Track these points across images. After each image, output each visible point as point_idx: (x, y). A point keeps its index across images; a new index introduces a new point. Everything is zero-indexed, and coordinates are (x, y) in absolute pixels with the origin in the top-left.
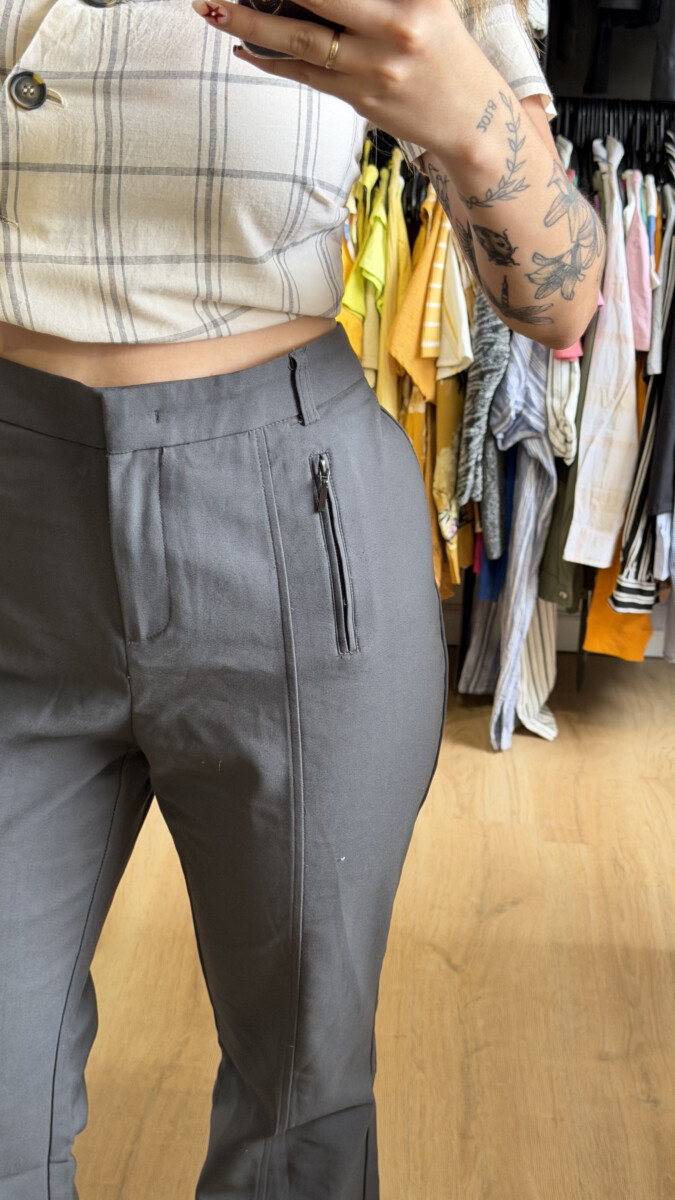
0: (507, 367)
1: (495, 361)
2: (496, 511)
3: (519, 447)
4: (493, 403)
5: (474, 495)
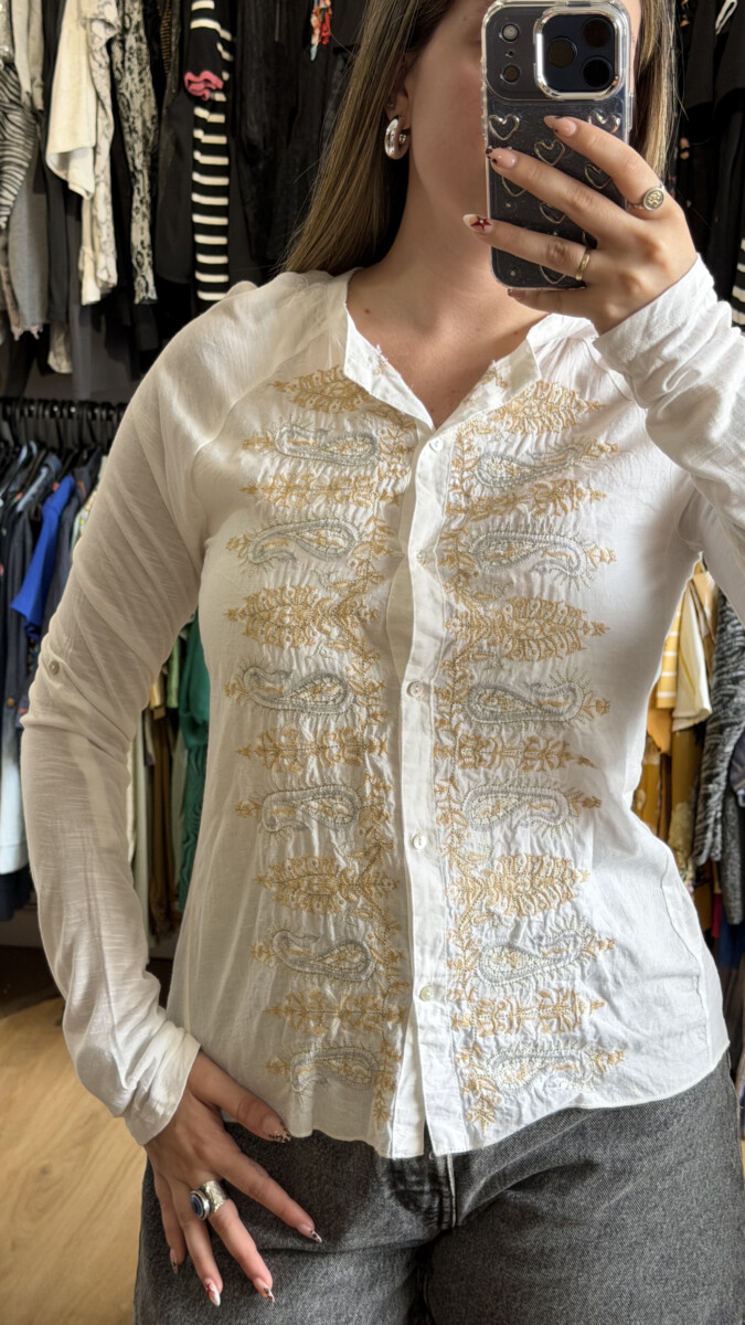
1: (735, 713)
2: (737, 871)
4: (733, 757)
5: (713, 855)
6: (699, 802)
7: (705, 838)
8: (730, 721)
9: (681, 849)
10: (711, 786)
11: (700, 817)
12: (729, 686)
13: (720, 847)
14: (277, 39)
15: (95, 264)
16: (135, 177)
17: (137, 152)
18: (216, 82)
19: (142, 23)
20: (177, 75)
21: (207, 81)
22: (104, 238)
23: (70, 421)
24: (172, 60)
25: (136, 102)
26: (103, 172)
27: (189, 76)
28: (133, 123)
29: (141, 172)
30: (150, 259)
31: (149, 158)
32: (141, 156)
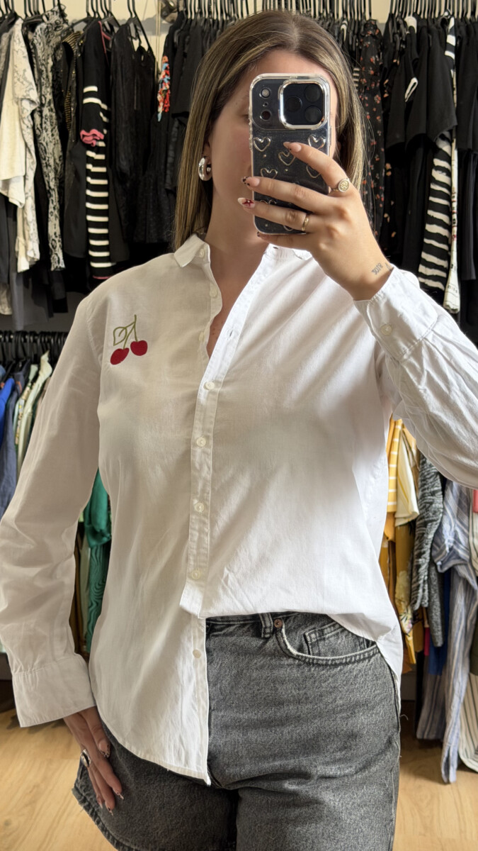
0: (442, 518)
1: (433, 514)
2: (438, 613)
3: (452, 571)
4: (433, 541)
5: (423, 603)
6: (413, 570)
7: (417, 593)
8: (431, 519)
9: (403, 600)
10: (420, 560)
11: (414, 580)
12: (429, 497)
13: (427, 598)
14: (135, 108)
15: (26, 247)
16: (50, 193)
17: (51, 178)
18: (100, 135)
19: (52, 100)
20: (75, 131)
21: (94, 135)
22: (32, 231)
23: (10, 344)
24: (72, 123)
25: (50, 148)
26: (30, 191)
27: (83, 132)
28: (48, 161)
29: (54, 190)
30: (60, 243)
31: (58, 182)
32: (54, 180)
